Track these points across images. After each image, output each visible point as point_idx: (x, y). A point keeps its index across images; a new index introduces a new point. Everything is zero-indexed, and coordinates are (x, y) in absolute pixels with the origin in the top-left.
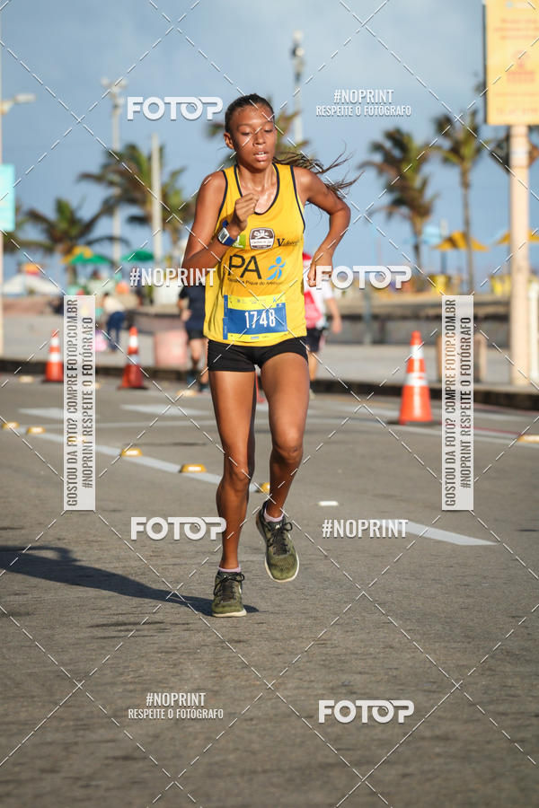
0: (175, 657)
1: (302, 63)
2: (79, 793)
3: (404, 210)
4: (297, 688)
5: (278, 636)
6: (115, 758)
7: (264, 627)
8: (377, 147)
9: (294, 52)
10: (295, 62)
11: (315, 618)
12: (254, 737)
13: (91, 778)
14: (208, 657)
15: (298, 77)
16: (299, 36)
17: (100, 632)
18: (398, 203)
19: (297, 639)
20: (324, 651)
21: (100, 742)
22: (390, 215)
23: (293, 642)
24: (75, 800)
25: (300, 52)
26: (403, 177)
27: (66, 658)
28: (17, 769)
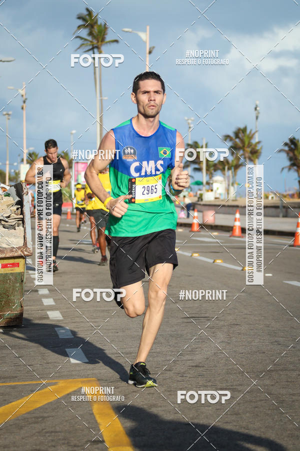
0: (213, 330)
1: (259, 113)
2: (179, 379)
3: (295, 168)
4: (259, 342)
5: (251, 323)
6: (193, 366)
7: (246, 320)
8: (286, 144)
9: (256, 109)
10: (256, 112)
11: (264, 317)
12: (243, 359)
13: (184, 373)
14: (225, 330)
15: (257, 118)
16: (258, 103)
17: (185, 320)
18: (293, 165)
19: (258, 324)
20: (269, 329)
21: (186, 360)
22: (290, 169)
23: (257, 325)
24: (178, 381)
25: (258, 109)
26: (294, 155)
27: (173, 329)
28: (156, 369)
